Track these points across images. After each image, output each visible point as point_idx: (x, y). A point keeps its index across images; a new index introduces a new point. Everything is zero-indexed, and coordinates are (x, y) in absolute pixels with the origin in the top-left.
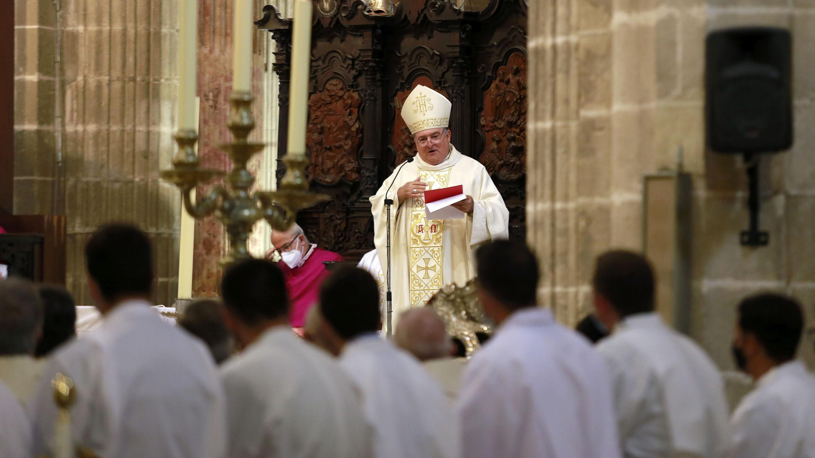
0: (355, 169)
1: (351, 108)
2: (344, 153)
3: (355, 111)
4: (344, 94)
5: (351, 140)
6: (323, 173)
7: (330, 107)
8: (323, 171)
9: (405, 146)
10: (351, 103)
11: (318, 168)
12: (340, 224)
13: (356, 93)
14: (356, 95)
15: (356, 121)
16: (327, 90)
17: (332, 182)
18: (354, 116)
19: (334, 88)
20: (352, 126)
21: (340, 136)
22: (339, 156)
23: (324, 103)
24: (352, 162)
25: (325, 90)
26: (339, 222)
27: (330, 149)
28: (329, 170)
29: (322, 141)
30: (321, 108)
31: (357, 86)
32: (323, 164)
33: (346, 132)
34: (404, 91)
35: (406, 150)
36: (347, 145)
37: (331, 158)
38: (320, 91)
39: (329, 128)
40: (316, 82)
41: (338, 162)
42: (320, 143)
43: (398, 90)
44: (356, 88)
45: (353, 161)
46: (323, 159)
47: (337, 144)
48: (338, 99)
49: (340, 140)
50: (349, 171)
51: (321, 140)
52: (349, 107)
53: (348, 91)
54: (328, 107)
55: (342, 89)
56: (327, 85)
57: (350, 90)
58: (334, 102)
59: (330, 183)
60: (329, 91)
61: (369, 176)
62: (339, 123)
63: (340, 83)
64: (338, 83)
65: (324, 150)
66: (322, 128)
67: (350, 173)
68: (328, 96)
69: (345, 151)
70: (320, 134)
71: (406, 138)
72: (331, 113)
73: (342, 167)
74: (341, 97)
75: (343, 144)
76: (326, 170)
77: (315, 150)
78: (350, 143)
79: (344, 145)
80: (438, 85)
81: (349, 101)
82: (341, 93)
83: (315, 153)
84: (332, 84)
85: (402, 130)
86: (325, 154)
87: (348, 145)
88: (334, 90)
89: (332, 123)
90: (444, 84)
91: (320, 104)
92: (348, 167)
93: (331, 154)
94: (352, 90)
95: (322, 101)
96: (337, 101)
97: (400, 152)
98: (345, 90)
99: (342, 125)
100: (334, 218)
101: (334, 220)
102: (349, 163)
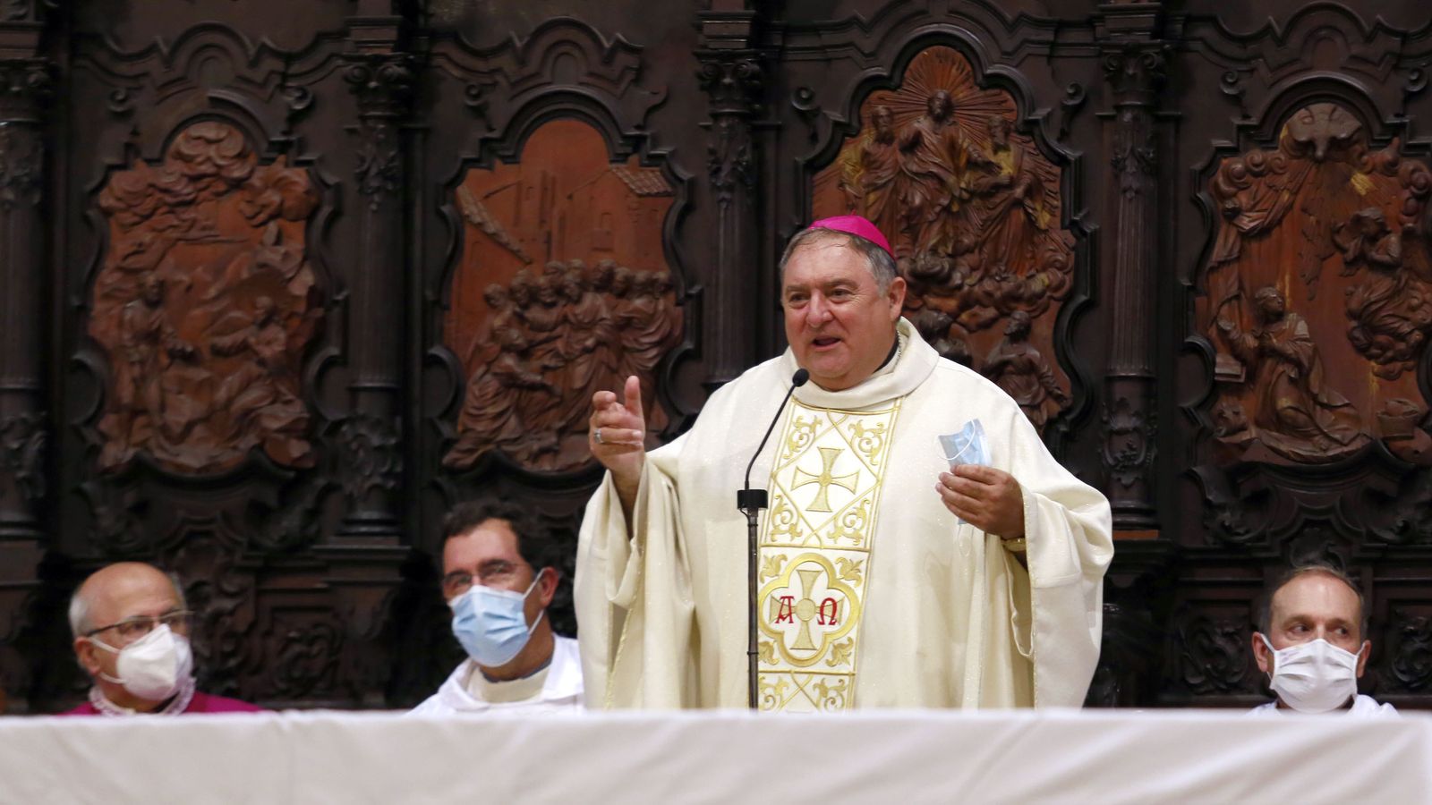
0: (303, 425)
1: (280, 221)
2: (254, 369)
3: (296, 230)
4: (252, 172)
5: (285, 327)
6: (168, 438)
7: (190, 214)
8: (164, 429)
9: (507, 349)
10: (282, 203)
11: (141, 420)
12: (232, 613)
13: (301, 170)
14: (299, 177)
15: (301, 265)
16: (180, 156)
17: (205, 469)
18: (296, 245)
19: (212, 151)
20: (291, 279)
21: (236, 314)
22: (233, 380)
23: (168, 199)
24: (288, 402)
25: (168, 159)
26: (228, 604)
27: (190, 359)
28: (189, 426)
29: (159, 329)
30: (154, 218)
31: (302, 146)
32: (163, 407)
33: (264, 301)
34: (490, 168)
35: (509, 361)
36: (269, 343)
37: (199, 389)
38: (149, 161)
39: (189, 288)
40: (135, 133)
41: (230, 401)
42: (152, 336)
43: (469, 163)
44: (300, 153)
45: (290, 397)
46: (163, 391)
47: (226, 341)
48: (222, 187)
49: (234, 327)
50: (279, 431)
51: (155, 326)
52: (272, 217)
53: (267, 161)
54: (185, 216)
55: (241, 156)
56: (180, 138)
57: (273, 160)
58: (204, 200)
59: (199, 470)
60: (187, 159)
61: (380, 449)
62: (230, 269)
63: (230, 133)
64: (223, 134)
65: (165, 360)
66: (161, 285)
67: (281, 437)
68: (185, 180)
69: (262, 362)
70: (153, 304)
71: (508, 324)
72: (194, 234)
73: (249, 418)
74: (238, 184)
75: (252, 340)
76: (178, 430)
77: (136, 357)
78: (282, 336)
79: (258, 343)
80: (629, 150)
81: (274, 197)
82: (238, 172)
83: (136, 371)
84: (199, 138)
85: (487, 298)
86: (172, 372)
87: (274, 343)
88: (209, 159)
89: (200, 269)
90: (654, 147)
91: (149, 204)
92: (276, 417)
93: (200, 374)
94: (282, 158)
95: (159, 195)
96: (219, 194)
97: (480, 371)
98: (252, 160)
99: (245, 275)
100: (207, 589)
101: (207, 599)
102: (273, 403)
